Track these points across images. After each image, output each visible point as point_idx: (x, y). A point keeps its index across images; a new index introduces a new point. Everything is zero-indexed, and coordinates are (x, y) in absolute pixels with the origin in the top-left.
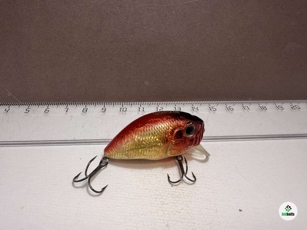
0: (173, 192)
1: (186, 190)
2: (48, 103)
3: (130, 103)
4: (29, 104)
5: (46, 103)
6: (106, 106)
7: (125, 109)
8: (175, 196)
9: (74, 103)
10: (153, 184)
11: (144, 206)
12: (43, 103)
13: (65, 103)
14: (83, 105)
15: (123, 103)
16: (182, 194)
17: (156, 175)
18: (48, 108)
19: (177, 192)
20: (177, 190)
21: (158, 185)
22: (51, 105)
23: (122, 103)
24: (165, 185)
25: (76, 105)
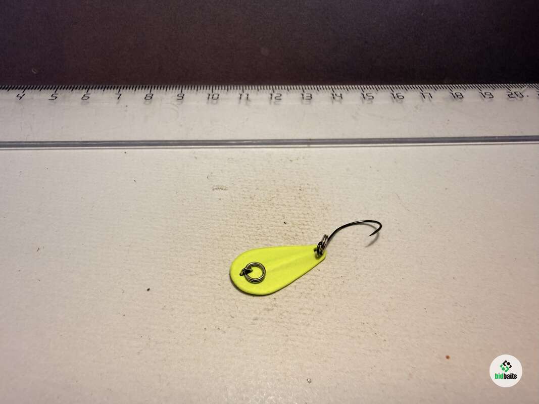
0: (286, 232)
1: (308, 229)
2: (88, 86)
3: (226, 88)
4: (57, 87)
5: (85, 86)
6: (185, 91)
7: (216, 96)
8: (289, 237)
9: (132, 86)
10: (253, 220)
11: (237, 250)
12: (79, 87)
13: (116, 86)
14: (147, 89)
15: (214, 88)
16: (301, 234)
17: (260, 206)
18: (88, 93)
19: (293, 232)
20: (293, 228)
21: (261, 221)
22: (93, 90)
23: (211, 88)
24: (274, 221)
25: (134, 89)
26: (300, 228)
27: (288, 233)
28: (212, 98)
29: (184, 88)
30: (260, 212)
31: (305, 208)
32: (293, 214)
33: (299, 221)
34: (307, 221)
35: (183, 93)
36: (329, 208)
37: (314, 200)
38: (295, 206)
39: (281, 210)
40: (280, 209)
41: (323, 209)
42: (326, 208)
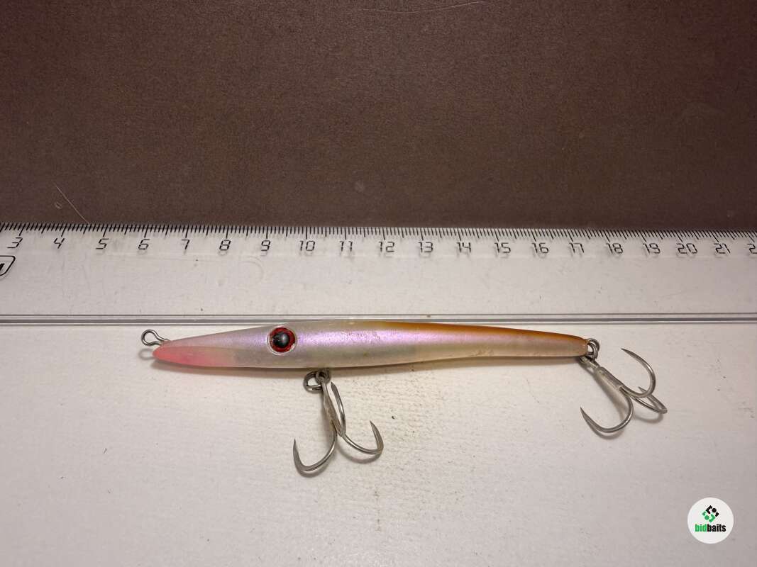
0: (394, 430)
1: (419, 427)
2: (146, 226)
3: (324, 230)
5: (142, 226)
6: (271, 237)
7: (310, 245)
8: (398, 438)
9: (202, 227)
12: (134, 226)
13: (183, 226)
14: (221, 231)
15: (309, 231)
18: (147, 237)
19: (402, 430)
20: (402, 425)
22: (153, 231)
23: (305, 230)
24: (380, 415)
25: (205, 231)
26: (411, 424)
27: (397, 432)
28: (307, 248)
29: (269, 232)
30: (364, 402)
31: (418, 397)
32: (403, 404)
33: (410, 416)
34: (418, 416)
35: (268, 239)
36: (445, 398)
37: (428, 386)
38: (406, 394)
39: (388, 400)
40: (387, 398)
41: (438, 399)
42: (442, 399)
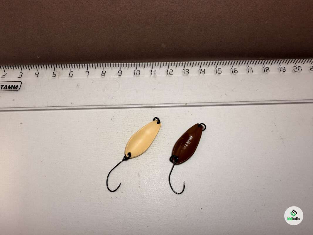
6: (122, 69)
12: (66, 66)
14: (101, 66)
18: (72, 71)
22: (73, 67)
23: (135, 65)
25: (95, 67)
28: (137, 73)
29: (121, 66)
